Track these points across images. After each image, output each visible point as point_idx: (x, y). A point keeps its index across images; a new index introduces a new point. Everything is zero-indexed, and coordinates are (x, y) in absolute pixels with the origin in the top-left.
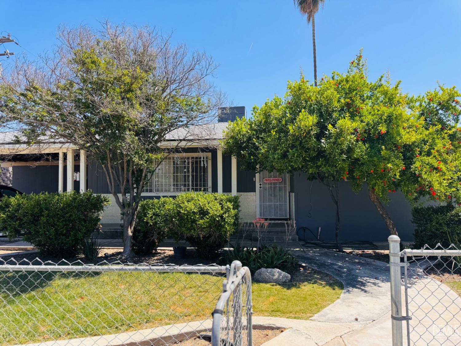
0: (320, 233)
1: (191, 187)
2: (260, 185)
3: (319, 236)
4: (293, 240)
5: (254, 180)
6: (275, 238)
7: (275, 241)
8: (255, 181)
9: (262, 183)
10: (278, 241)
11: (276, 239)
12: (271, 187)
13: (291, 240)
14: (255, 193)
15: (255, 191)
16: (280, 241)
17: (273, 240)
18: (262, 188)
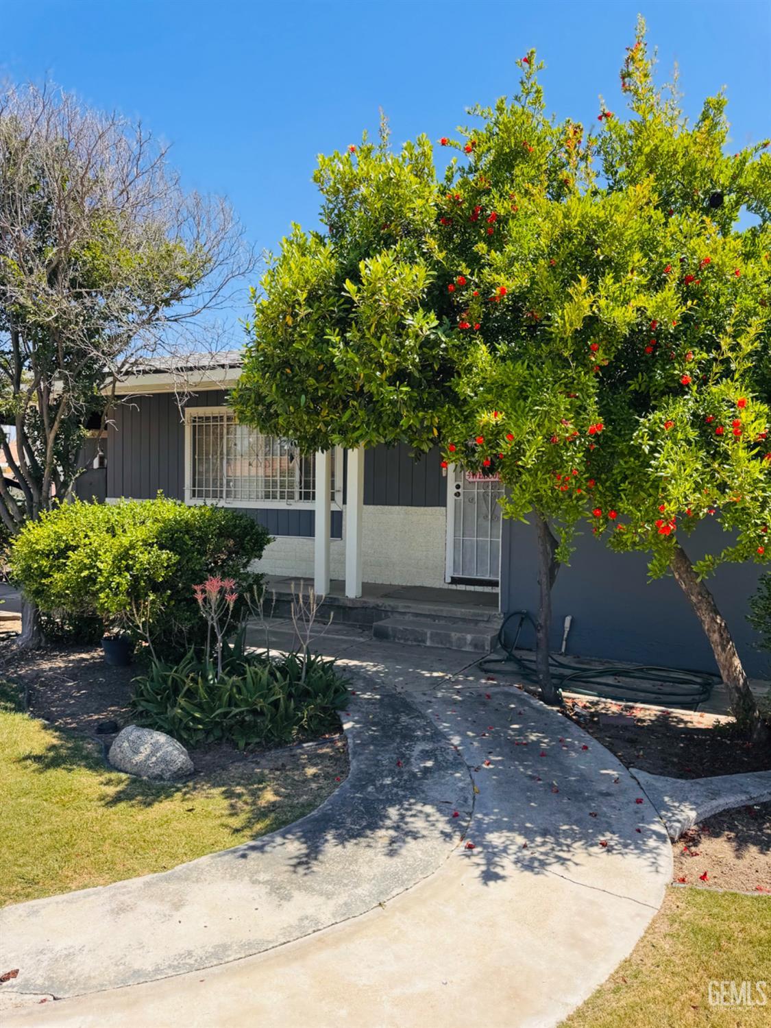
0: (569, 632)
1: (297, 490)
2: (458, 487)
3: (564, 643)
4: (476, 646)
5: (444, 475)
6: (428, 635)
7: (428, 643)
8: (446, 477)
9: (461, 484)
10: (437, 645)
11: (431, 638)
12: (485, 494)
13: (470, 644)
14: (443, 508)
15: (445, 505)
16: (440, 646)
17: (424, 641)
18: (461, 497)
